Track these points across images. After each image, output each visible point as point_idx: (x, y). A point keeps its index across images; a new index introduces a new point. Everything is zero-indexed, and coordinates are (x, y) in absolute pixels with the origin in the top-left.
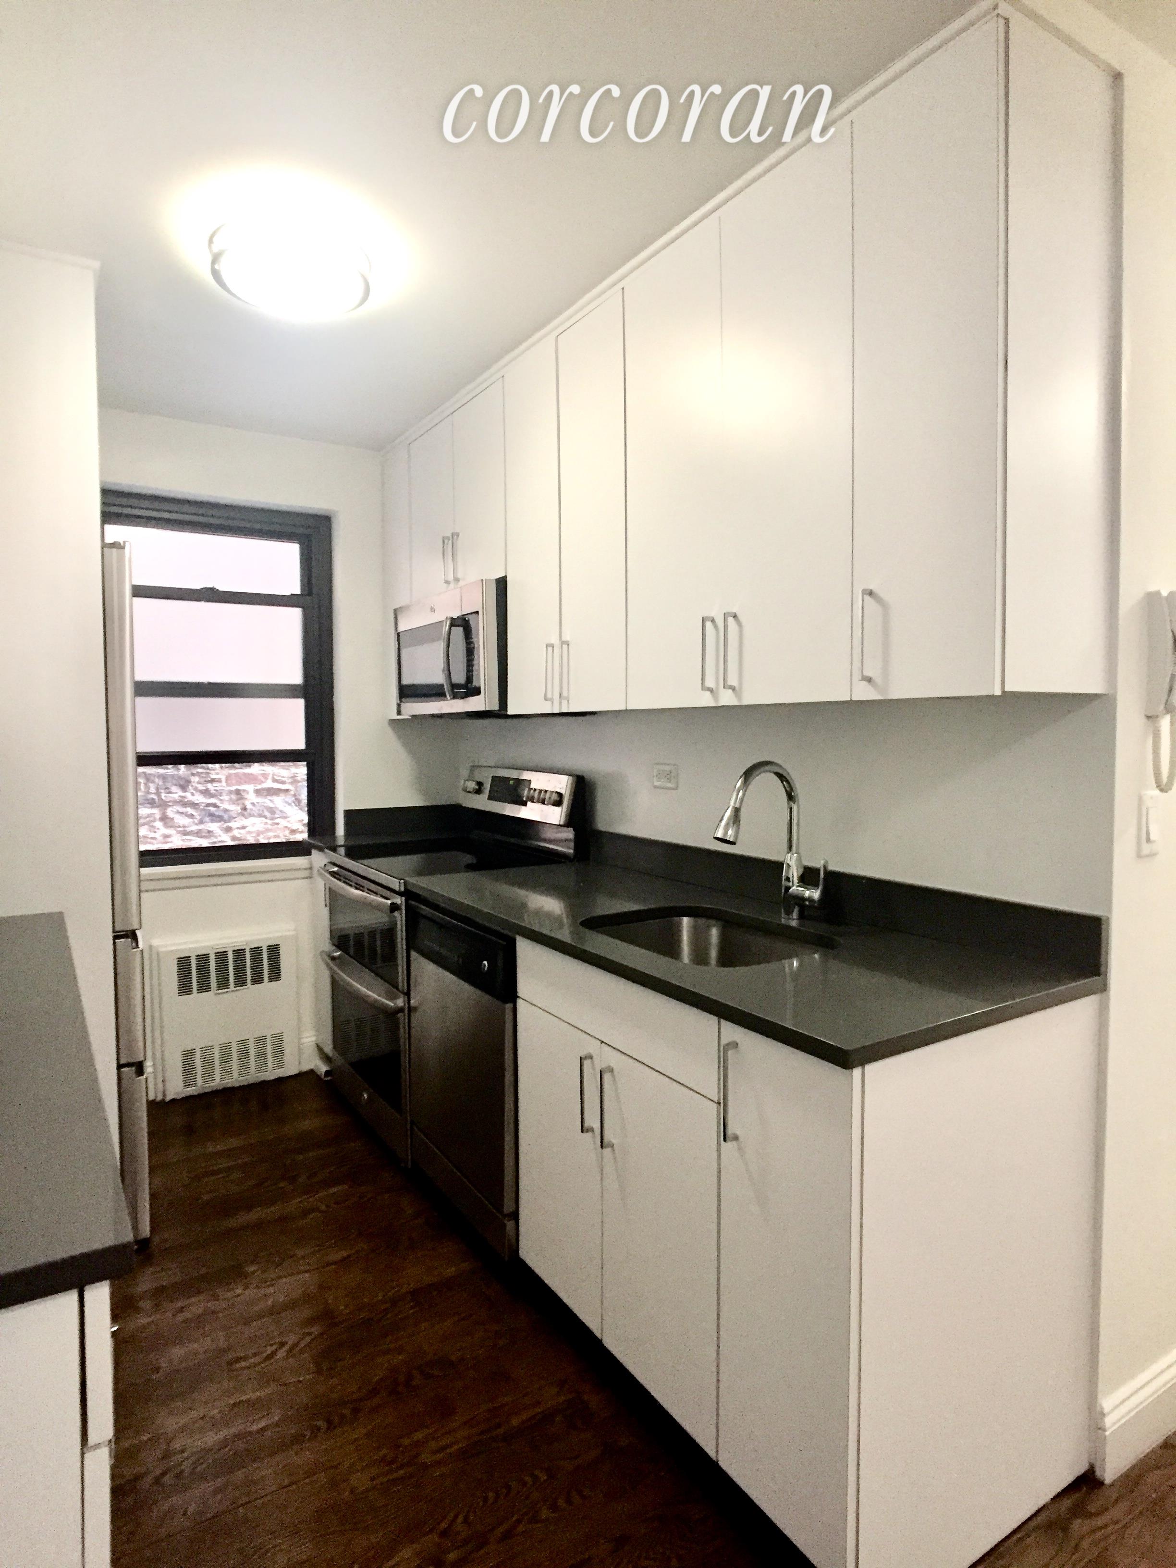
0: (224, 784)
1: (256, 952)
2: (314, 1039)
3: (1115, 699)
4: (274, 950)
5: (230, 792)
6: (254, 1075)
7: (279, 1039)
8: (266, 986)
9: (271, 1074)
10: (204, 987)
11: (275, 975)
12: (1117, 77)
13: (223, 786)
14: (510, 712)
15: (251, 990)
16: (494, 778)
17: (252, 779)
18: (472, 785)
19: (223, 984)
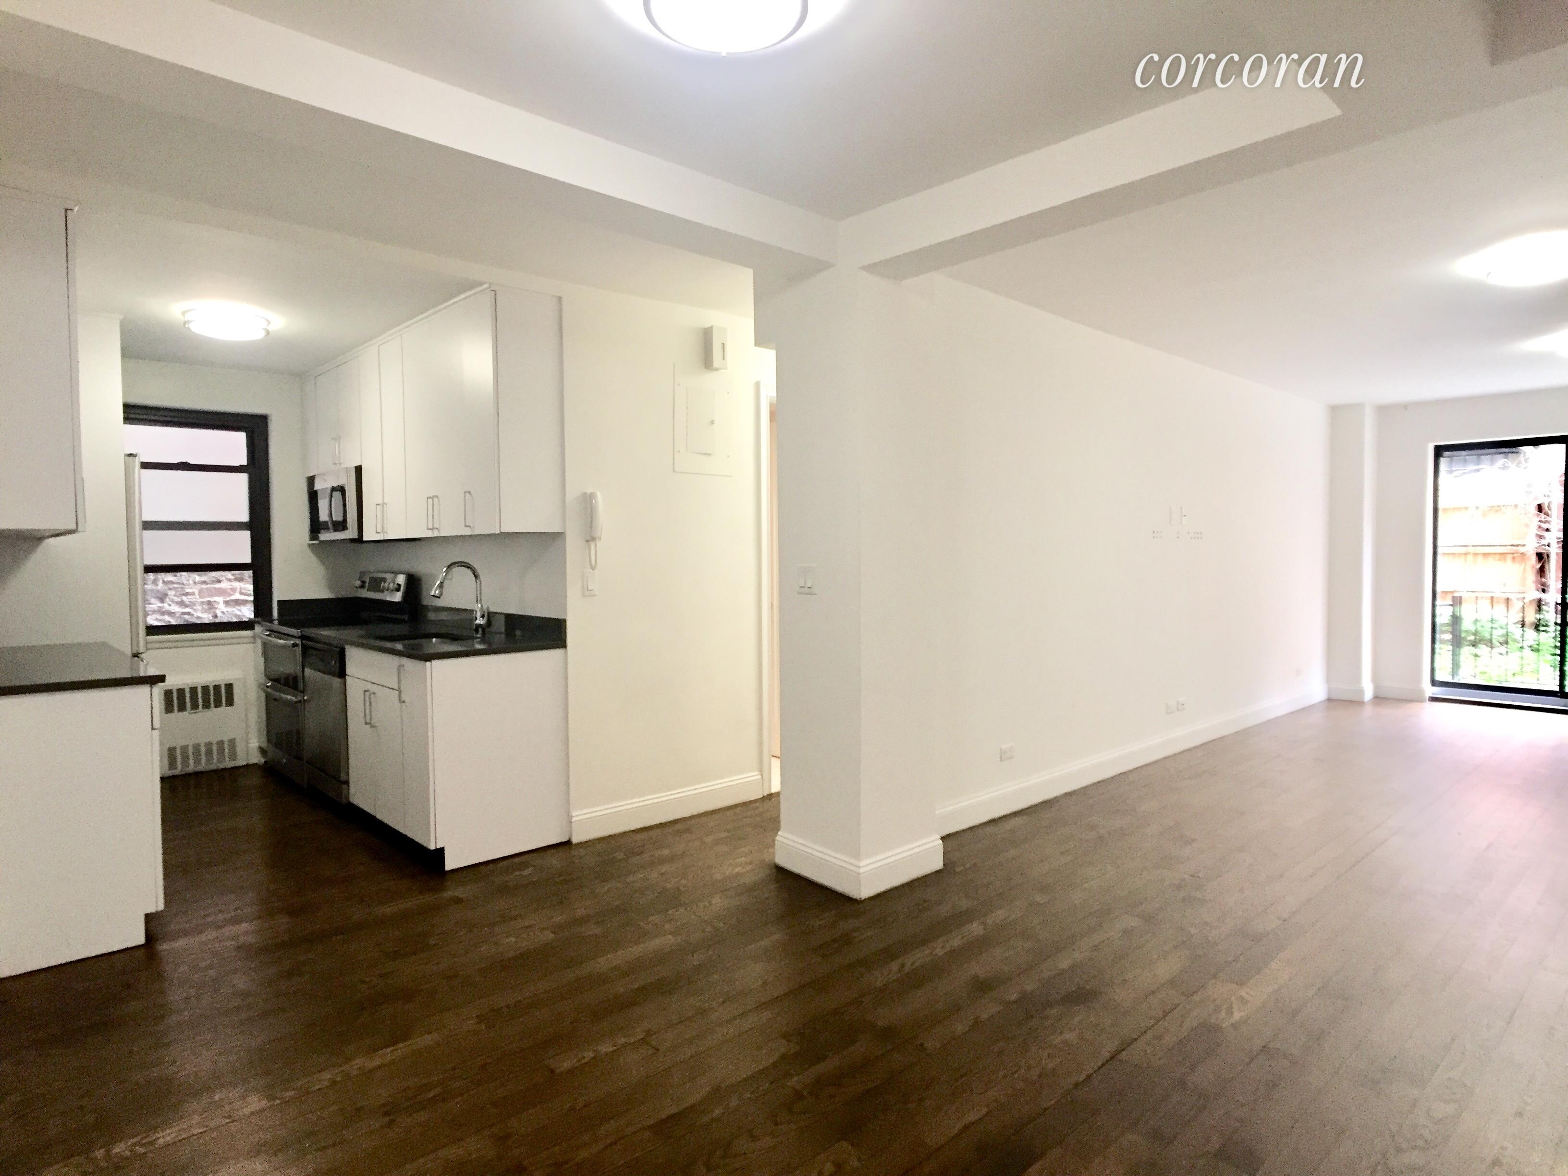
0: (197, 596)
1: (217, 688)
2: (257, 744)
3: (565, 535)
4: (229, 687)
5: (203, 603)
6: (215, 765)
7: (232, 742)
8: (224, 709)
9: (228, 764)
10: (182, 708)
11: (230, 702)
12: (560, 298)
13: (197, 598)
14: (365, 539)
15: (214, 712)
16: (371, 578)
17: (222, 592)
18: (358, 583)
19: (195, 706)
